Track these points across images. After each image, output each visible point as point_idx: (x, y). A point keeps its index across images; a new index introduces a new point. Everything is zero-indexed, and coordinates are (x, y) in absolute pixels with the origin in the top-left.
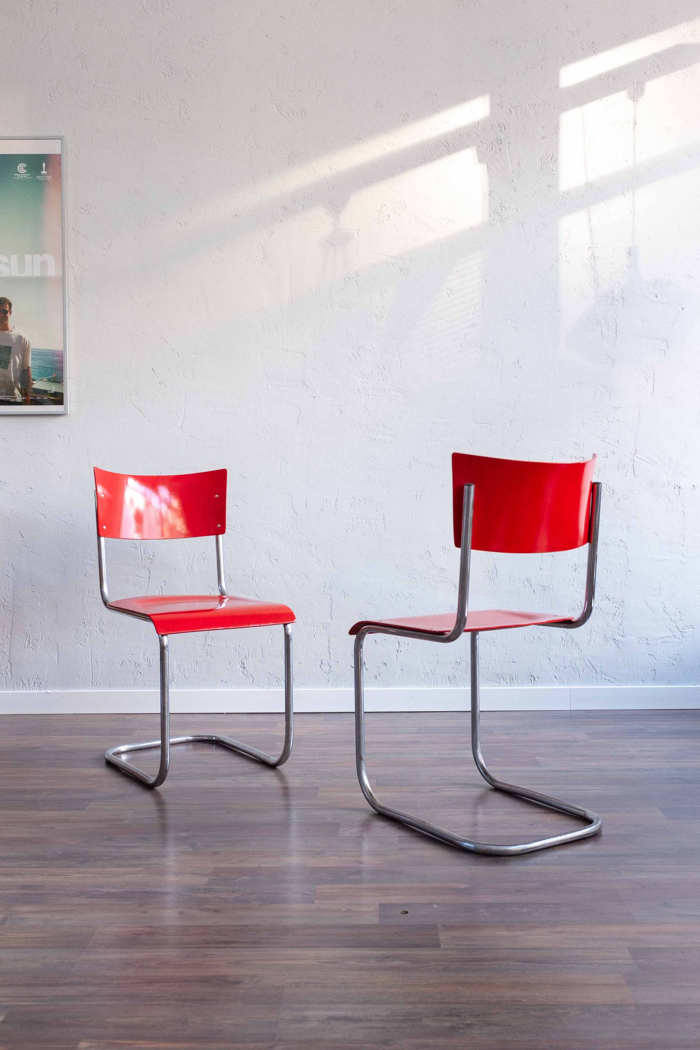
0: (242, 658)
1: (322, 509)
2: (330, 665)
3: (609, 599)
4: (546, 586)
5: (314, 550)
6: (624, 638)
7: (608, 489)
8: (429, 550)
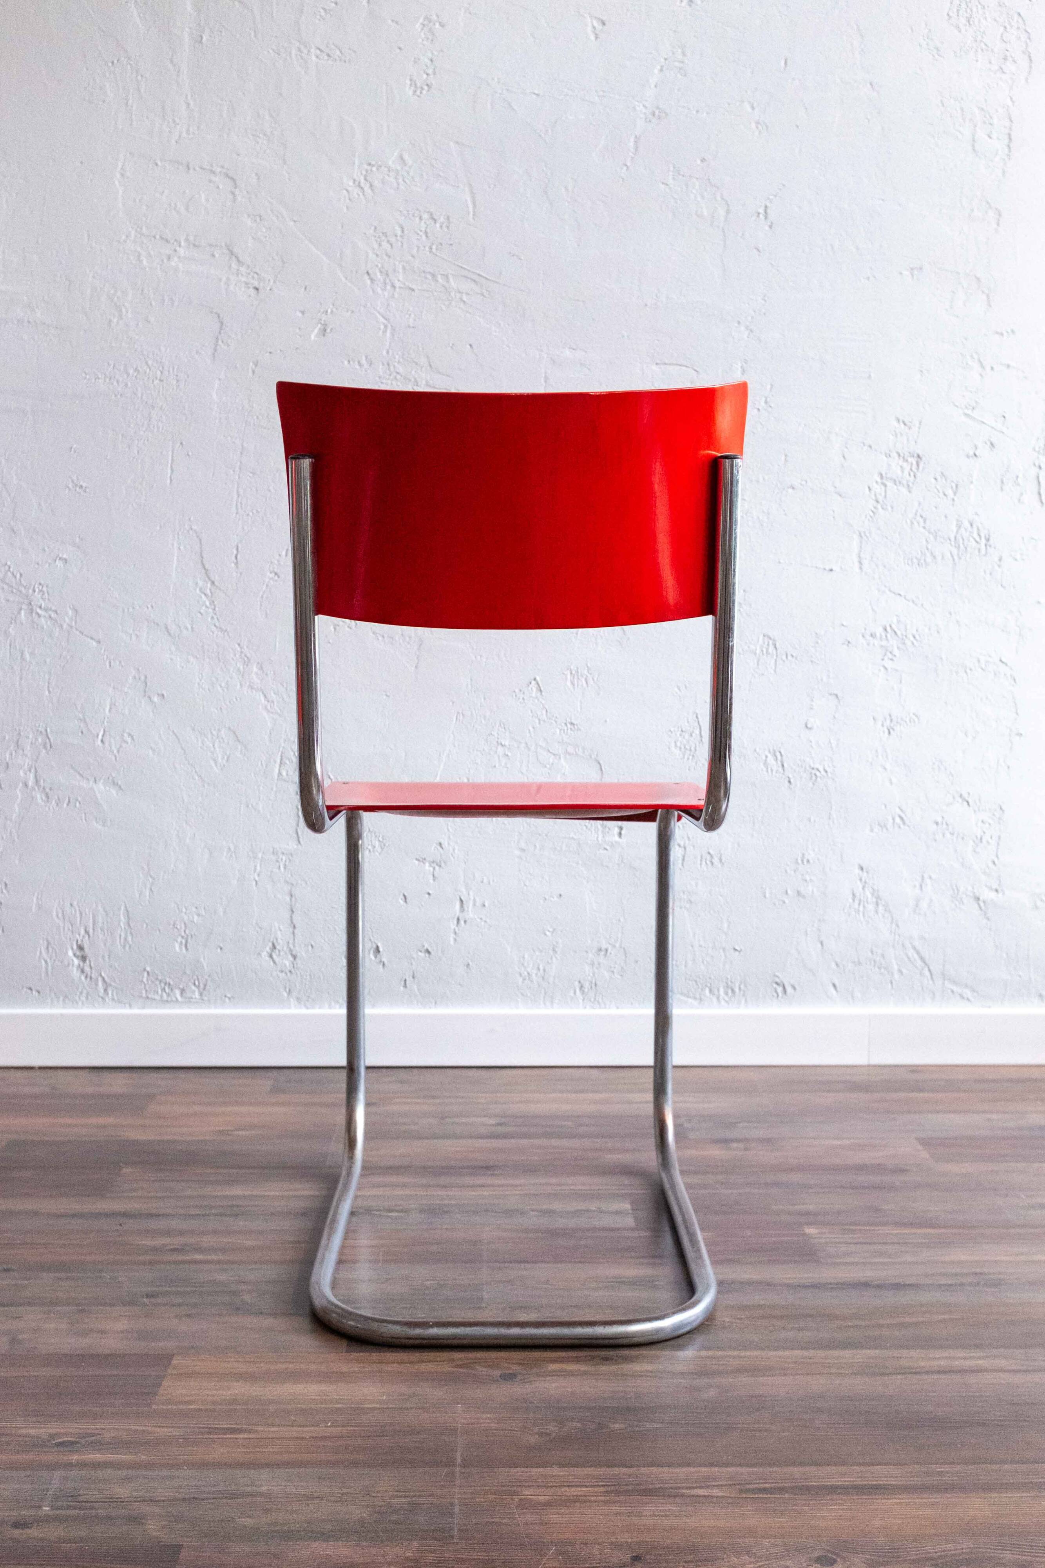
0: (79, 935)
1: (275, 570)
2: (294, 953)
3: (968, 802)
4: (818, 770)
5: (257, 674)
6: (1000, 895)
7: (975, 535)
8: (538, 678)
